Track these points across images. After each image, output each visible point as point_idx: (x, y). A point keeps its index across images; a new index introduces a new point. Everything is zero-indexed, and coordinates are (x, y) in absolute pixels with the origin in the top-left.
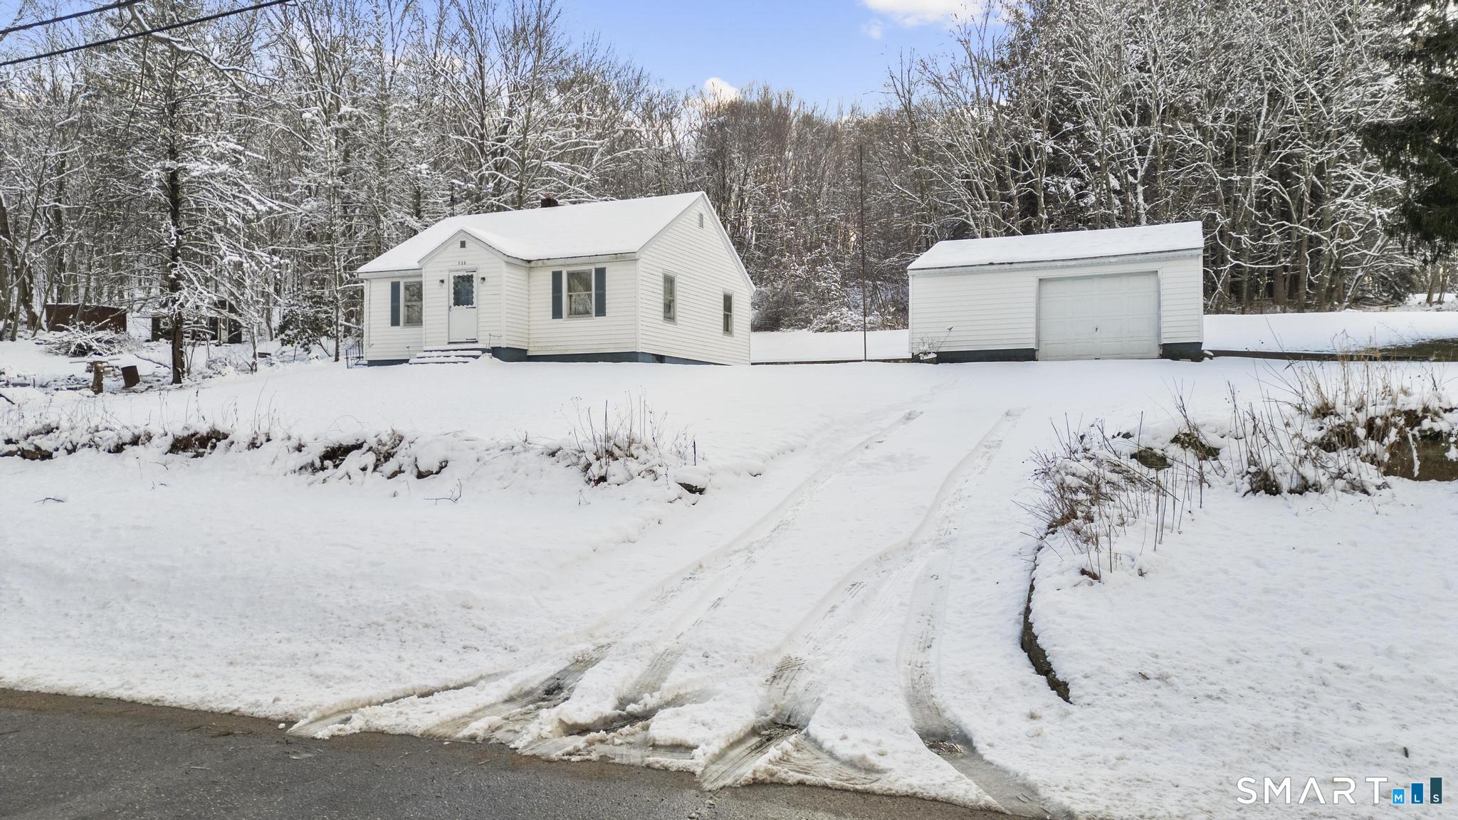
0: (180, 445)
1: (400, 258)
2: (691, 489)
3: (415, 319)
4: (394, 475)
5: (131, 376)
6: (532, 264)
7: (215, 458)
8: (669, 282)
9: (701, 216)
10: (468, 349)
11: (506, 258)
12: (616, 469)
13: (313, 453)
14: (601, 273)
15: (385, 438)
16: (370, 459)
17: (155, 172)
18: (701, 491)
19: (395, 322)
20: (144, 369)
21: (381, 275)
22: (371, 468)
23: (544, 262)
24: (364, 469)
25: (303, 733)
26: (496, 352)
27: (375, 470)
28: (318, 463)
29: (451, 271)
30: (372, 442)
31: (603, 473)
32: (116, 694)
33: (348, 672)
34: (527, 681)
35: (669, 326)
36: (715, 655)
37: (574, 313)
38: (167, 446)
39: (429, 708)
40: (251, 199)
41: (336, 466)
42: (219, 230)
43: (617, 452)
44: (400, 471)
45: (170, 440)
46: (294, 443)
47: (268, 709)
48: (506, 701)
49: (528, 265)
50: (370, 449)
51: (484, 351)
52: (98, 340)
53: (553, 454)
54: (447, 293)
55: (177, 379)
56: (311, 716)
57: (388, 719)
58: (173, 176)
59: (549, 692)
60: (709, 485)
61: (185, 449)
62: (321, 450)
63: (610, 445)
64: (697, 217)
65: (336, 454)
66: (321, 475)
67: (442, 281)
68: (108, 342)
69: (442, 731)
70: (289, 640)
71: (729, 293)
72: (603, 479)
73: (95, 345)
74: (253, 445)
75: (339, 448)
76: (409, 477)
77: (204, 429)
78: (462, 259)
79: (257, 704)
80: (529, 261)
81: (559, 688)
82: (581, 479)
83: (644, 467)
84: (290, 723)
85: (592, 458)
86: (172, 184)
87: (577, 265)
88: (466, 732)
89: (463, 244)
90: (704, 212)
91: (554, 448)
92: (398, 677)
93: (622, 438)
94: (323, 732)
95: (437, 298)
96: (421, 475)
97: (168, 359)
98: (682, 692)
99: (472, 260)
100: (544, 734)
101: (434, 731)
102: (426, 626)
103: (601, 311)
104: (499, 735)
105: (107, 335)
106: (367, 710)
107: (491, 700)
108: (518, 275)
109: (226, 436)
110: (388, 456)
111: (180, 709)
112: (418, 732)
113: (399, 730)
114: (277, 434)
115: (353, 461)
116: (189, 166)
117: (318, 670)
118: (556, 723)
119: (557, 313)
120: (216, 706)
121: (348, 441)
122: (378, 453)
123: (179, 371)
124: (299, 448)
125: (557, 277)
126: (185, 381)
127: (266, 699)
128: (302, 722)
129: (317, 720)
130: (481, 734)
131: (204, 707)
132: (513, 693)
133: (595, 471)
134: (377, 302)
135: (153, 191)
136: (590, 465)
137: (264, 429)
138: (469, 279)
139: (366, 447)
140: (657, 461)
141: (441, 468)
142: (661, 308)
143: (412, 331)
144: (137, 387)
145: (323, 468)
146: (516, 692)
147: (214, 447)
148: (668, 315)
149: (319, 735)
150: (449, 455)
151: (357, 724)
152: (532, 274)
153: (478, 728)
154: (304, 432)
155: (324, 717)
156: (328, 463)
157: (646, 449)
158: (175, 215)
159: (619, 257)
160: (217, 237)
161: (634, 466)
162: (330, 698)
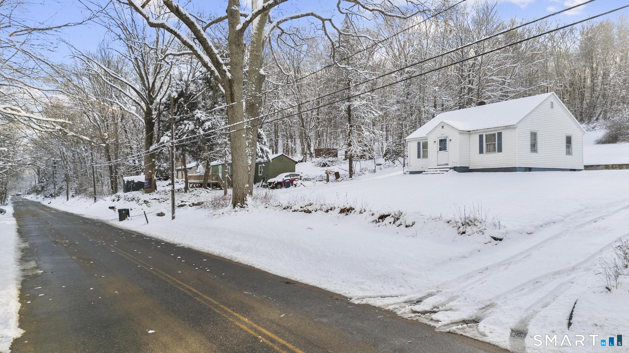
0: (342, 211)
1: (420, 133)
2: (495, 239)
3: (425, 156)
4: (399, 225)
5: (337, 175)
6: (471, 132)
7: (351, 215)
8: (534, 135)
9: (552, 103)
10: (444, 168)
11: (459, 132)
12: (469, 229)
13: (376, 217)
14: (500, 134)
15: (397, 213)
16: (392, 220)
17: (343, 107)
18: (501, 240)
19: (419, 157)
20: (341, 173)
21: (413, 140)
22: (392, 223)
23: (475, 131)
24: (390, 223)
25: (353, 302)
26: (455, 169)
27: (394, 223)
28: (378, 220)
29: (438, 138)
30: (393, 214)
31: (464, 230)
32: (318, 286)
33: (368, 288)
34: (412, 298)
35: (534, 154)
36: (469, 299)
37: (488, 151)
38: (339, 212)
39: (382, 301)
40: (373, 112)
41: (383, 221)
42: (363, 124)
43: (470, 223)
44: (401, 225)
45: (339, 209)
46: (371, 213)
47: (347, 295)
48: (404, 302)
49: (469, 133)
50: (392, 216)
51: (450, 168)
52: (329, 161)
53: (448, 222)
54: (437, 146)
55: (351, 177)
56: (356, 298)
57: (372, 302)
58: (349, 107)
59: (417, 302)
60: (505, 237)
61: (343, 212)
62: (378, 216)
63: (467, 221)
64: (550, 104)
65: (383, 217)
66: (378, 224)
67: (435, 142)
68: (332, 162)
69: (383, 307)
70: (358, 277)
71: (569, 135)
72: (464, 233)
73: (328, 163)
74: (361, 213)
75: (384, 215)
76: (403, 227)
77: (348, 207)
78: (442, 133)
79: (345, 293)
80: (469, 131)
81: (421, 301)
82: (456, 232)
83: (478, 230)
84: (351, 299)
85: (461, 225)
86: (349, 110)
87: (490, 131)
88: (388, 308)
89: (443, 127)
90: (553, 101)
91: (449, 220)
92: (380, 292)
93: (472, 218)
94: (356, 302)
95: (433, 148)
96: (407, 226)
97: (348, 169)
98: (452, 308)
99: (445, 133)
100: (406, 312)
101: (381, 307)
102: (392, 278)
103: (500, 150)
104: (396, 310)
105: (331, 159)
106: (367, 299)
107: (400, 301)
108: (465, 137)
109: (354, 209)
110: (398, 219)
111: (330, 292)
112: (377, 306)
113: (373, 305)
114: (367, 210)
115: (387, 220)
116: (354, 103)
117: (362, 286)
118: (410, 310)
119: (481, 151)
120: (337, 292)
121: (386, 214)
122: (395, 218)
123: (351, 173)
124: (373, 215)
125: (481, 137)
126: (353, 177)
127: (347, 292)
128: (353, 299)
129: (357, 299)
130: (391, 309)
131: (334, 292)
132: (407, 300)
133: (461, 230)
134: (412, 149)
135: (343, 113)
136: (460, 227)
137: (364, 208)
138: (445, 140)
139: (391, 216)
140: (484, 227)
141: (413, 224)
142: (529, 147)
143: (425, 160)
144: (339, 179)
145: (379, 222)
146: (408, 300)
147: (351, 212)
148: (533, 149)
149: (355, 303)
150: (415, 220)
151: (364, 302)
152: (471, 136)
153: (391, 308)
154: (374, 210)
155: (359, 299)
156: (380, 220)
157: (480, 223)
158: (349, 120)
159: (507, 127)
160: (362, 126)
161: (475, 229)
162: (361, 294)
